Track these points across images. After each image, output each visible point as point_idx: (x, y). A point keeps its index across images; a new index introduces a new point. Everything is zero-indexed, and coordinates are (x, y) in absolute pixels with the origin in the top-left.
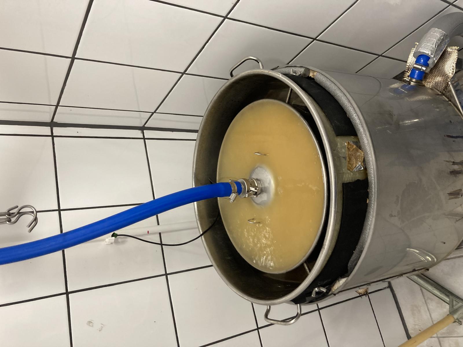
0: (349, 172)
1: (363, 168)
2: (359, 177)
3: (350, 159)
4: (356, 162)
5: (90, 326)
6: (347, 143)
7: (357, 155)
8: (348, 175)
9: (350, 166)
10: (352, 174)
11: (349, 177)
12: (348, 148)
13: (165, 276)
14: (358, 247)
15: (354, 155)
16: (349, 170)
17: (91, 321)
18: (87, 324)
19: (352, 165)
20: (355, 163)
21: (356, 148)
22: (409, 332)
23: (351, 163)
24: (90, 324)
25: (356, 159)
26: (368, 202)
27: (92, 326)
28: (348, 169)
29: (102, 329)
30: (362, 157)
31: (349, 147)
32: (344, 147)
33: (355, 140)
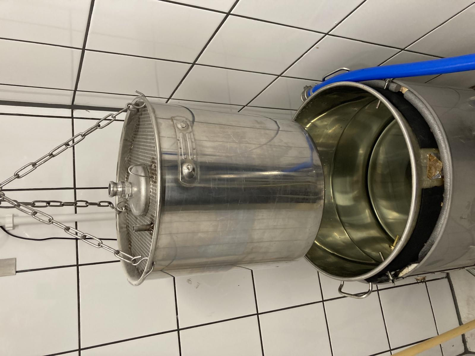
0: (428, 179)
1: (440, 177)
2: (436, 184)
3: (430, 168)
4: (435, 171)
5: (189, 283)
6: (429, 155)
7: (436, 165)
8: (428, 182)
10: (431, 181)
11: (427, 184)
12: (429, 159)
15: (434, 165)
17: (190, 280)
18: (187, 281)
19: (431, 173)
20: (434, 173)
21: (436, 159)
23: (431, 172)
25: (435, 169)
26: (442, 205)
27: (191, 284)
28: (428, 177)
29: (198, 286)
30: (441, 166)
31: (431, 158)
32: (426, 158)
33: (436, 152)
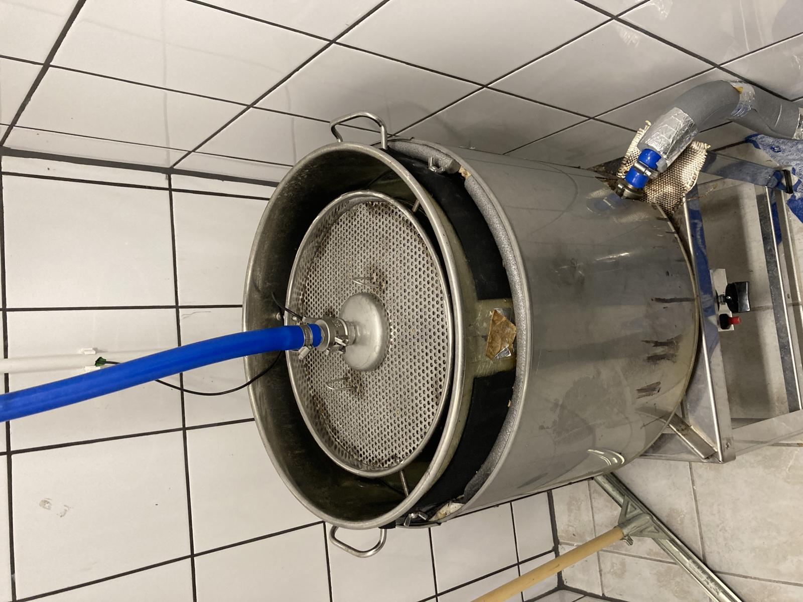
0: (488, 359)
1: (510, 355)
2: (502, 367)
3: (493, 338)
4: (502, 344)
5: (46, 508)
6: (493, 313)
7: (506, 332)
8: (486, 365)
9: (491, 350)
10: (491, 362)
11: (485, 367)
12: (493, 320)
13: (181, 432)
14: (484, 467)
15: (500, 332)
16: (489, 357)
17: (48, 500)
18: (40, 505)
19: (494, 348)
20: (500, 346)
21: (506, 321)
22: (558, 534)
23: (493, 345)
24: (45, 505)
25: (502, 339)
26: (509, 405)
27: (49, 509)
28: (487, 355)
29: (65, 514)
30: (513, 334)
31: (496, 318)
32: (486, 319)
33: (507, 306)
